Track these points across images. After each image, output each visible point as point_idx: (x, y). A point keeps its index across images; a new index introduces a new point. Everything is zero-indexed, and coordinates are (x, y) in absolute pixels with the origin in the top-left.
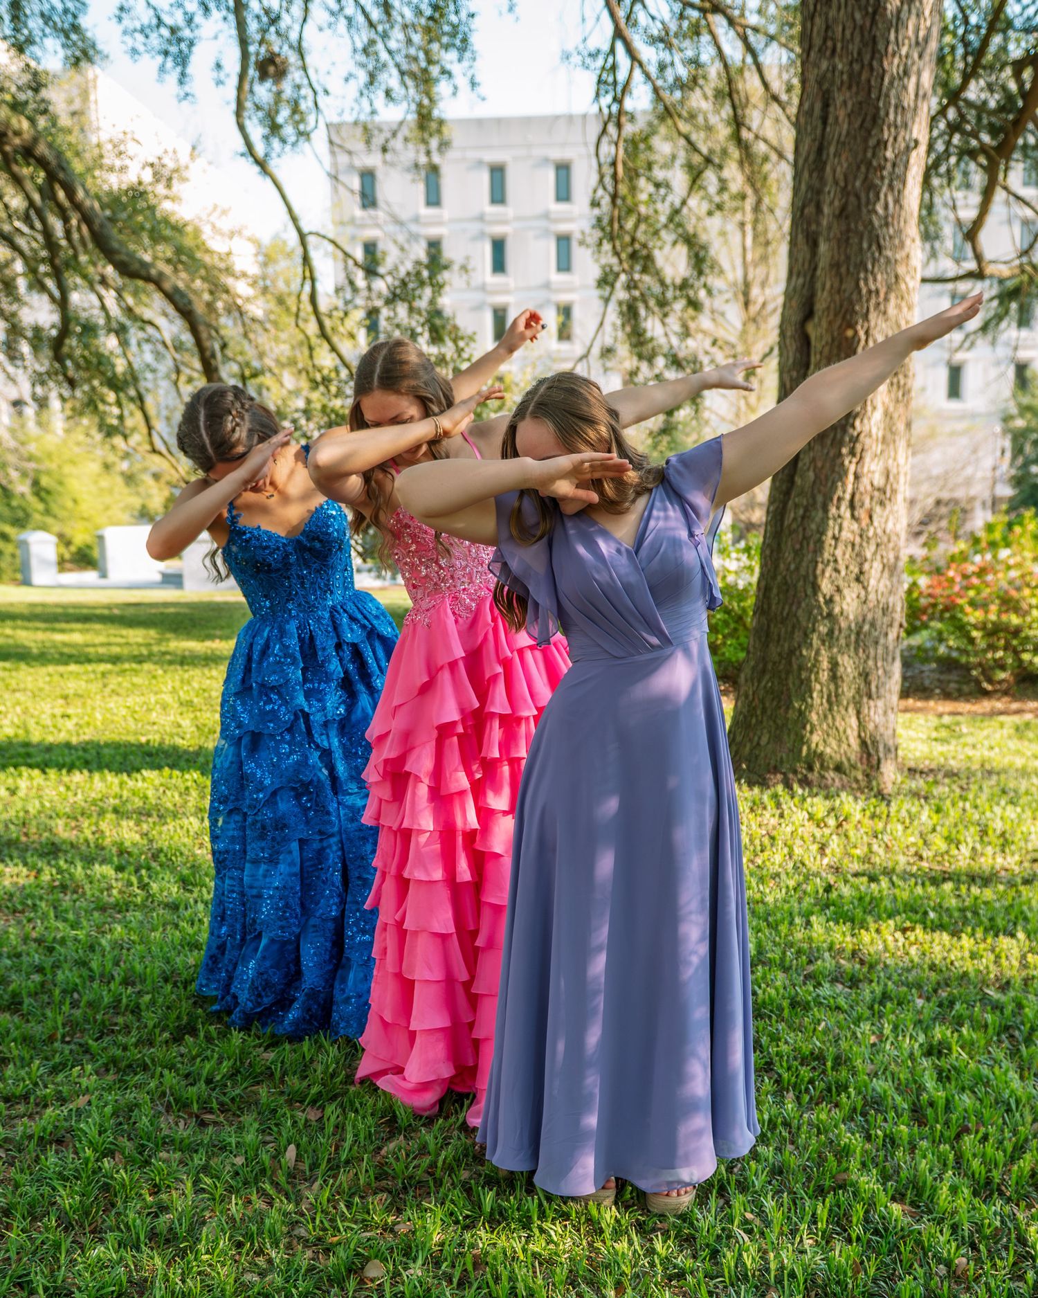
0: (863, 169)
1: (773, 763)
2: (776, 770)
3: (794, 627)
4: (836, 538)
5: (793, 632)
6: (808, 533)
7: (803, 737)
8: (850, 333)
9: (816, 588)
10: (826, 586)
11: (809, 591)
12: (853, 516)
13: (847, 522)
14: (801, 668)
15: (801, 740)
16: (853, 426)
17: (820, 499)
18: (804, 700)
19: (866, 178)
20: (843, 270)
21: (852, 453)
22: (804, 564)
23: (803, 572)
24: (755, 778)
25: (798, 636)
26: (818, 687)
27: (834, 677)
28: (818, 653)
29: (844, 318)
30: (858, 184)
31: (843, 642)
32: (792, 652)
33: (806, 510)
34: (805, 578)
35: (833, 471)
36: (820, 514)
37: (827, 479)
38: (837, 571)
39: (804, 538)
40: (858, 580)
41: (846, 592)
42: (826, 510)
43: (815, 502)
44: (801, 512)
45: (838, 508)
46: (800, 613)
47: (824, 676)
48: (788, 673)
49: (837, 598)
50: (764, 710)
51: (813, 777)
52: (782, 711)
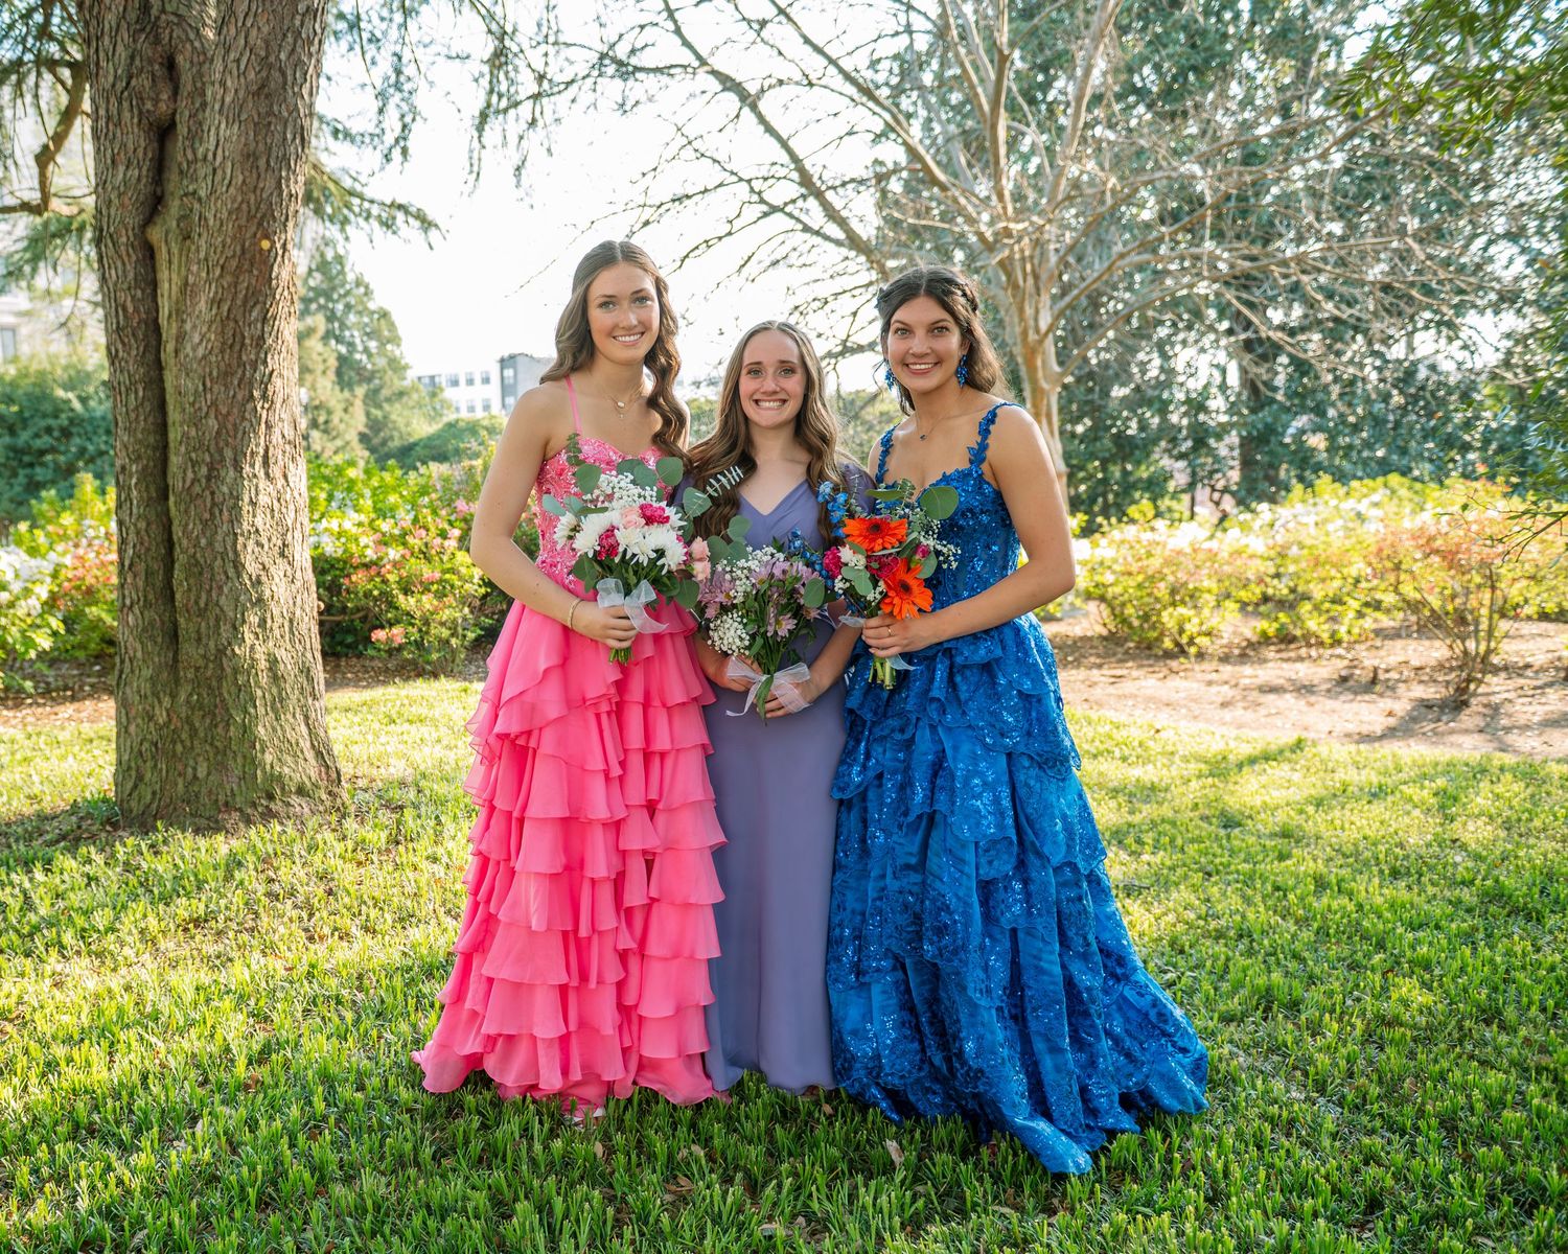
0: (290, 39)
1: (222, 798)
2: (228, 807)
3: (217, 620)
4: (253, 503)
5: (217, 626)
6: (219, 498)
7: (253, 760)
8: (266, 244)
9: (238, 566)
10: (252, 567)
11: (231, 572)
12: (267, 475)
13: (263, 483)
14: (236, 671)
15: (252, 762)
16: (265, 362)
17: (228, 453)
18: (246, 712)
19: (293, 50)
20: (262, 163)
21: (264, 397)
22: (219, 538)
23: (219, 547)
24: (203, 822)
25: (225, 630)
26: (259, 693)
27: (276, 678)
28: (252, 647)
29: (260, 224)
30: (283, 56)
31: (277, 632)
32: (221, 652)
33: (211, 468)
34: (225, 553)
35: (243, 418)
36: (232, 473)
37: (236, 430)
38: (259, 544)
39: (214, 504)
40: (282, 555)
41: (272, 570)
42: (239, 469)
43: (223, 459)
44: (204, 470)
45: (252, 466)
46: (223, 600)
47: (264, 679)
48: (220, 679)
49: (264, 579)
50: (193, 732)
51: (276, 806)
52: (220, 730)
